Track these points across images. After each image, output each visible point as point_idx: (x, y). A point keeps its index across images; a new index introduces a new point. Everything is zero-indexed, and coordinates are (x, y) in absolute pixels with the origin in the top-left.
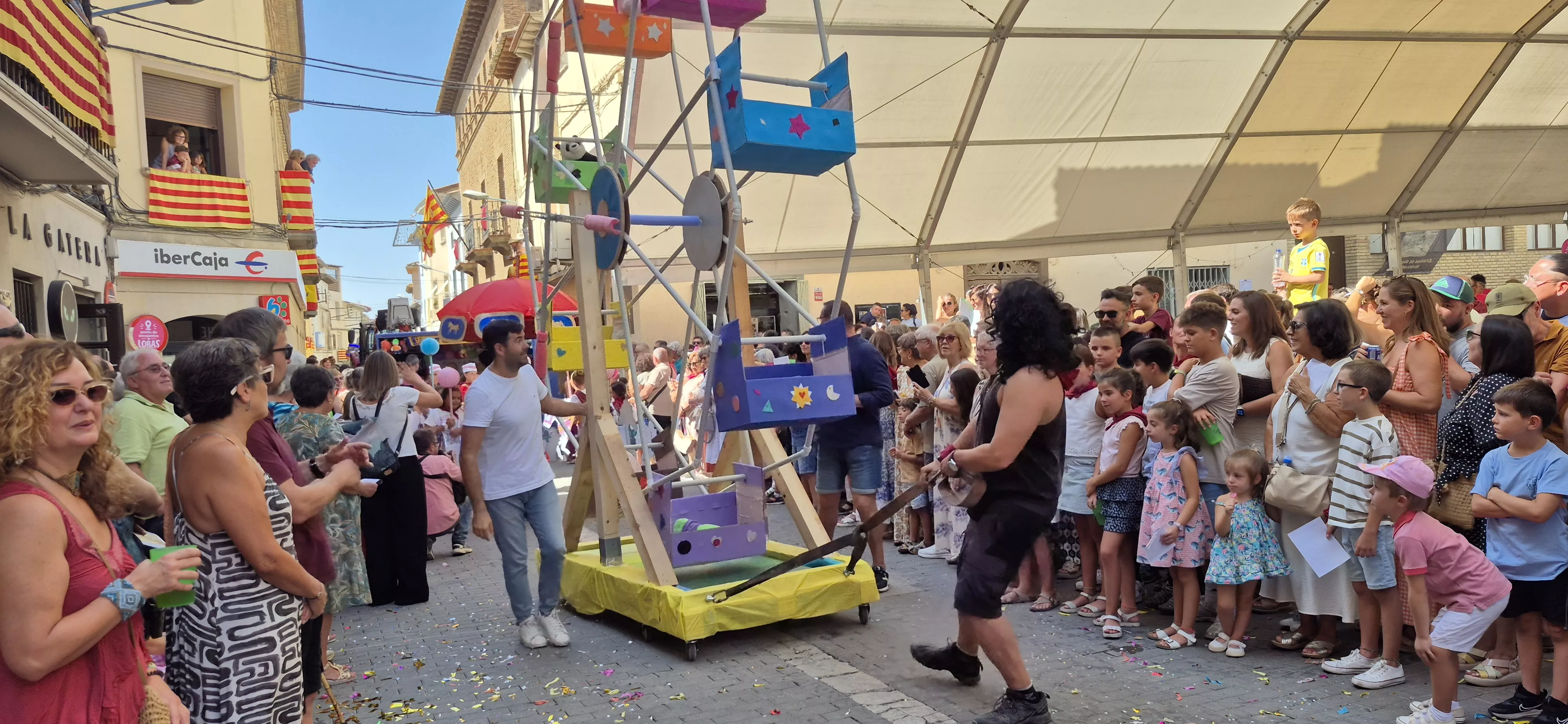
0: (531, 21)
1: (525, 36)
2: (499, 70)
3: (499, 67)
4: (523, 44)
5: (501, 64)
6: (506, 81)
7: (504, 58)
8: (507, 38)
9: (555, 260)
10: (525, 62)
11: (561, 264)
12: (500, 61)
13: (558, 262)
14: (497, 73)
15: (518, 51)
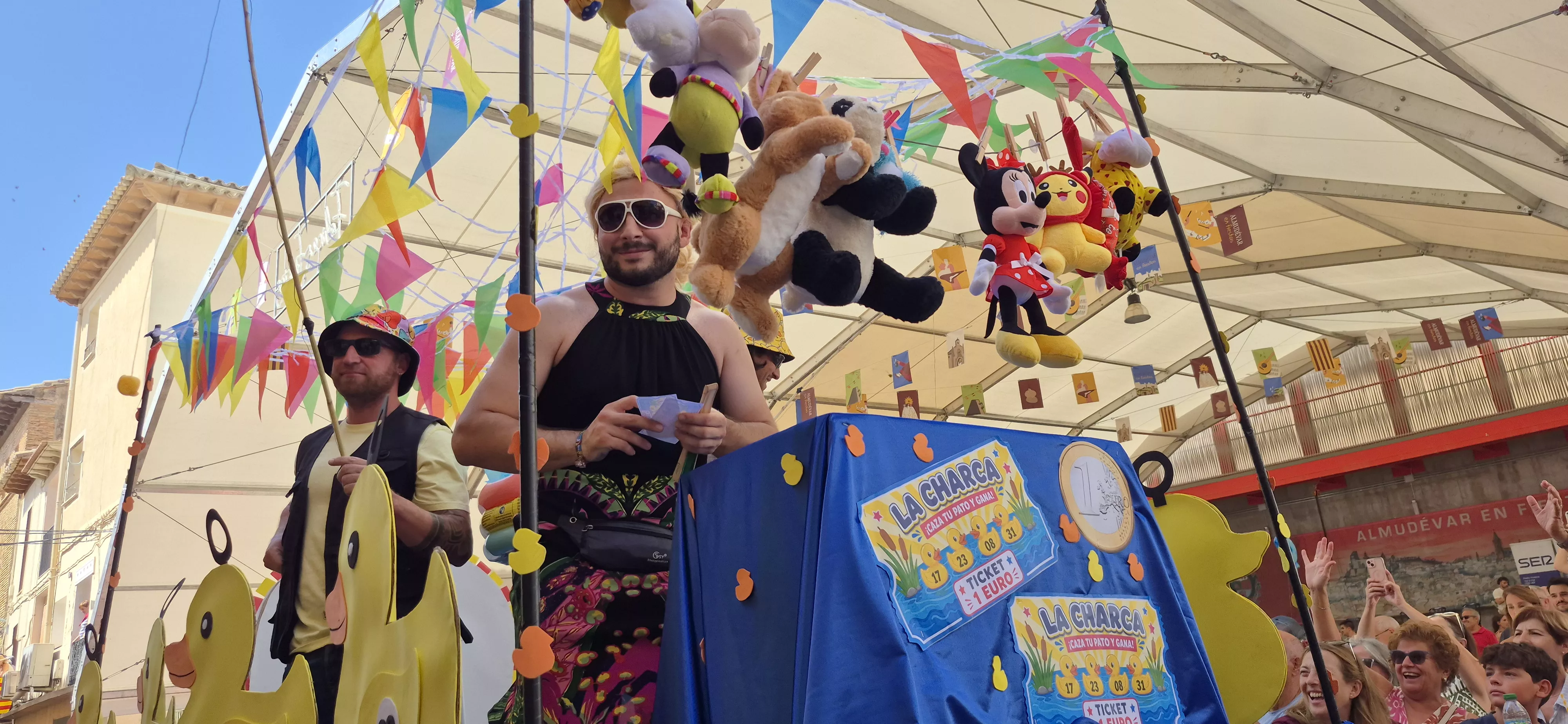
0: (49, 449)
1: (40, 460)
2: (9, 485)
3: (10, 482)
4: (36, 467)
5: (12, 480)
6: (17, 495)
7: (15, 475)
8: (21, 460)
9: (28, 687)
10: (38, 482)
11: (35, 691)
12: (12, 477)
13: (32, 689)
14: (7, 487)
15: (30, 472)
